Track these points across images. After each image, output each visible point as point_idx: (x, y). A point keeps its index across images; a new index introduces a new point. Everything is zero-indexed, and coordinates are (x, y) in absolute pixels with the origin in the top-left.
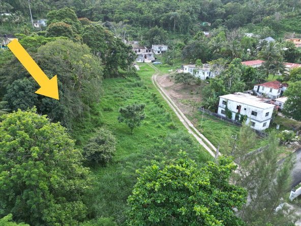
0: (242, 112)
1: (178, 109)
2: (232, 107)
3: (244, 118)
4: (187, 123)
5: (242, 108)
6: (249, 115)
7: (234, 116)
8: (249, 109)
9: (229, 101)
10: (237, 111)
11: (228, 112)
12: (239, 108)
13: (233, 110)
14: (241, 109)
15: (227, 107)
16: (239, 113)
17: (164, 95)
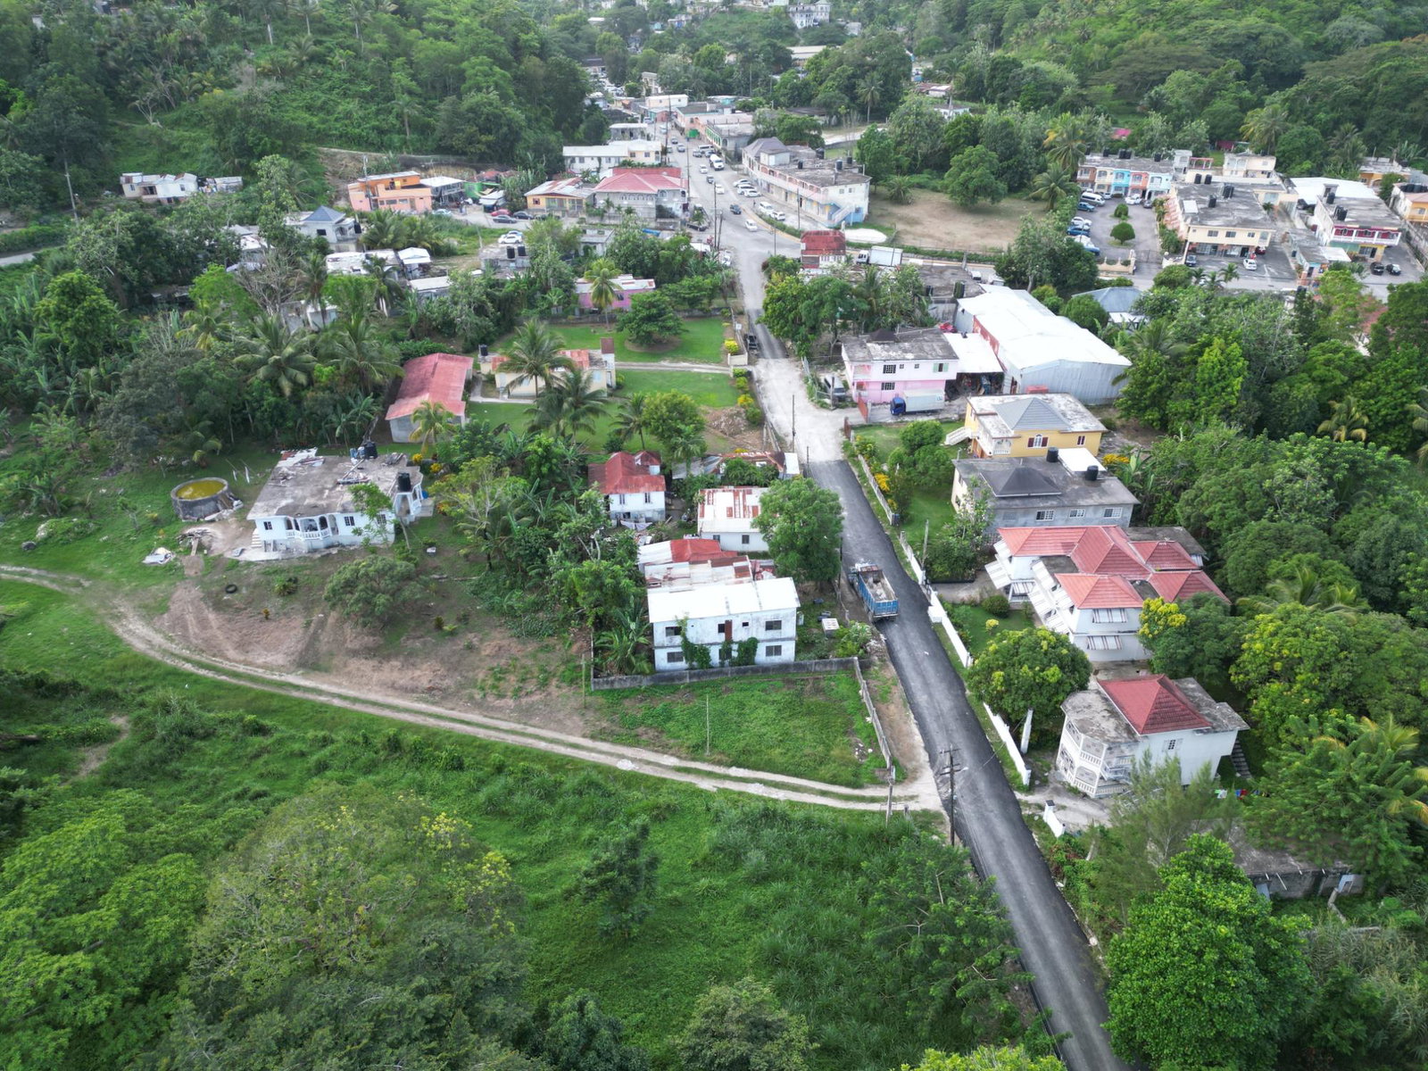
0: (739, 635)
1: (530, 730)
2: (705, 634)
3: (750, 647)
4: (649, 763)
5: (737, 626)
6: (759, 632)
7: (715, 655)
8: (758, 620)
9: (690, 623)
10: (722, 637)
11: (695, 653)
12: (725, 628)
13: (707, 640)
14: (734, 627)
15: (685, 639)
16: (729, 640)
17: (374, 704)
